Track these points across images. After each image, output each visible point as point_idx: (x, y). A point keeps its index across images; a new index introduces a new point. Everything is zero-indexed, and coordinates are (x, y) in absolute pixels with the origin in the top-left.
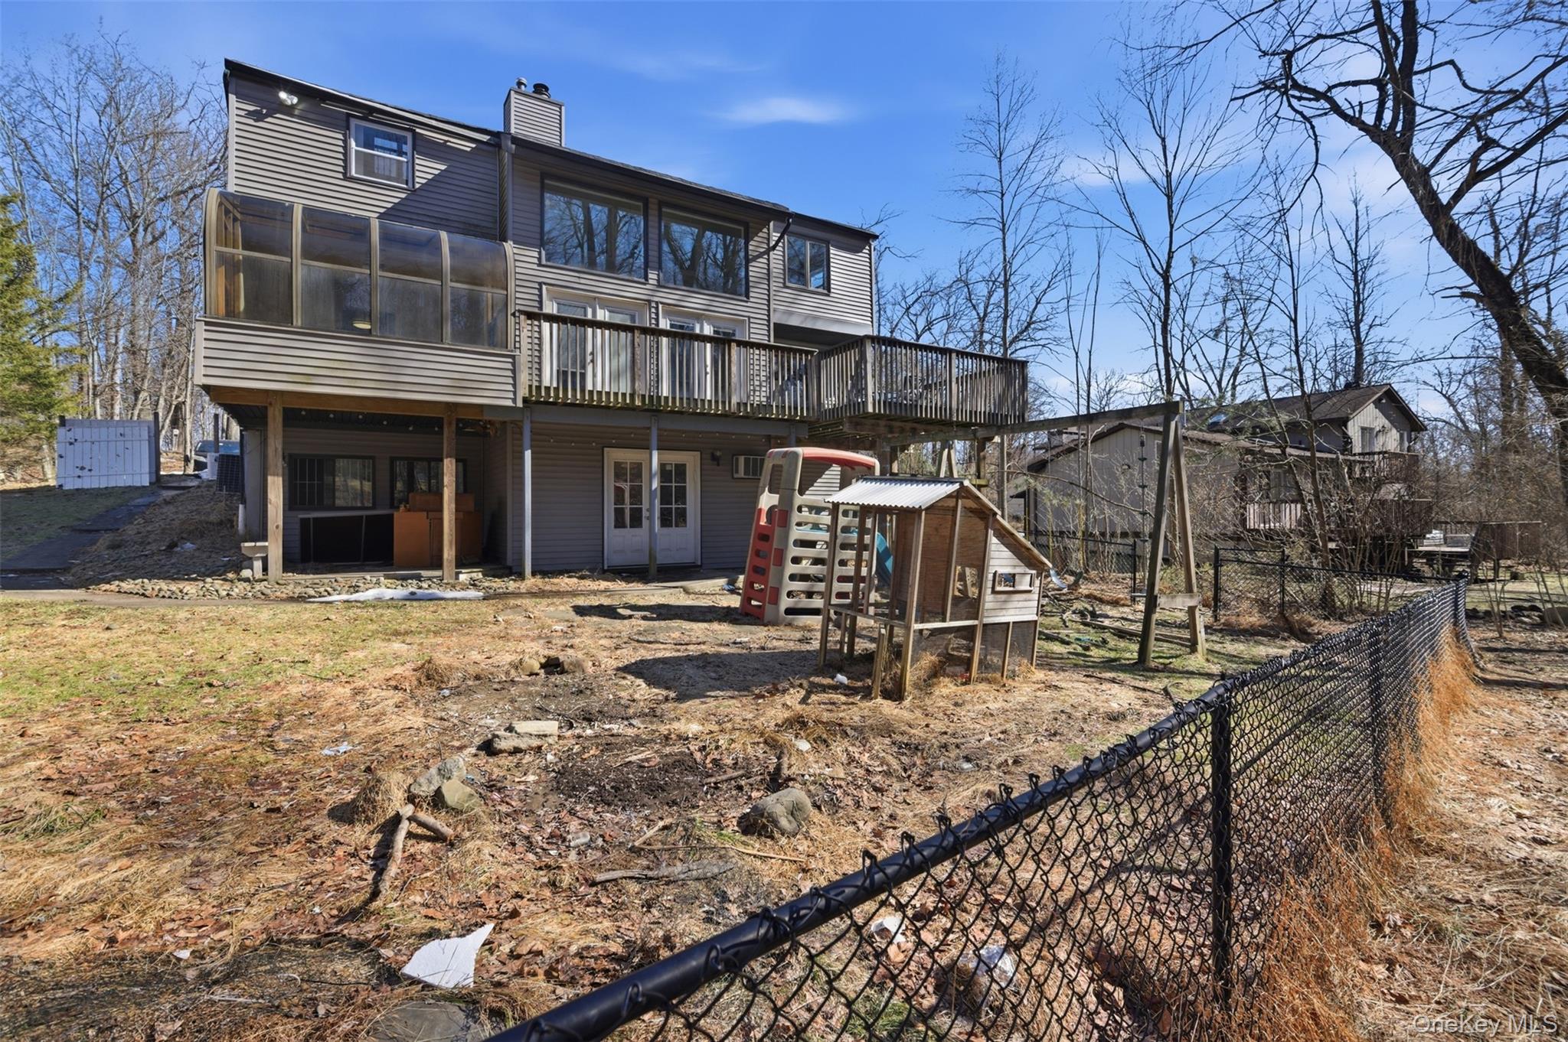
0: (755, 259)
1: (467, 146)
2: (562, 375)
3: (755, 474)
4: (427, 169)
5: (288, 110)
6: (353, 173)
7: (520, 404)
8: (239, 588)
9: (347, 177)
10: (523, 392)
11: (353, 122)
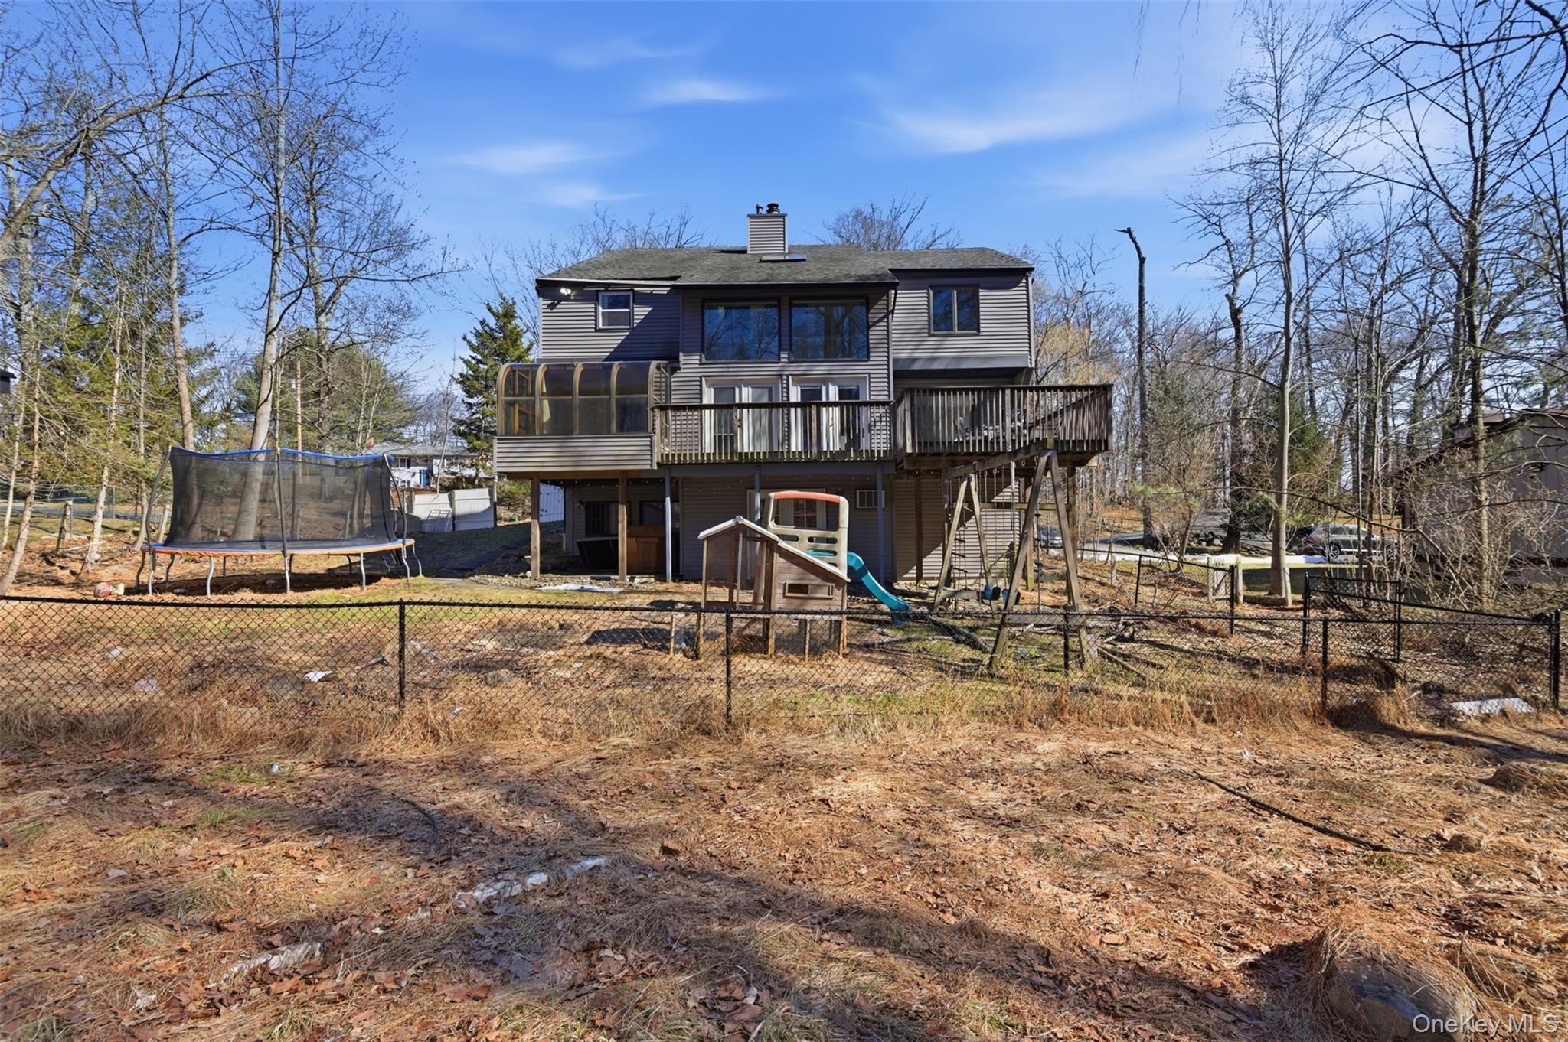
0: (875, 324)
1: (664, 291)
2: (719, 441)
3: (870, 504)
4: (640, 312)
5: (567, 298)
6: (601, 326)
7: (655, 467)
8: (524, 582)
9: (597, 330)
10: (657, 459)
11: (601, 295)
